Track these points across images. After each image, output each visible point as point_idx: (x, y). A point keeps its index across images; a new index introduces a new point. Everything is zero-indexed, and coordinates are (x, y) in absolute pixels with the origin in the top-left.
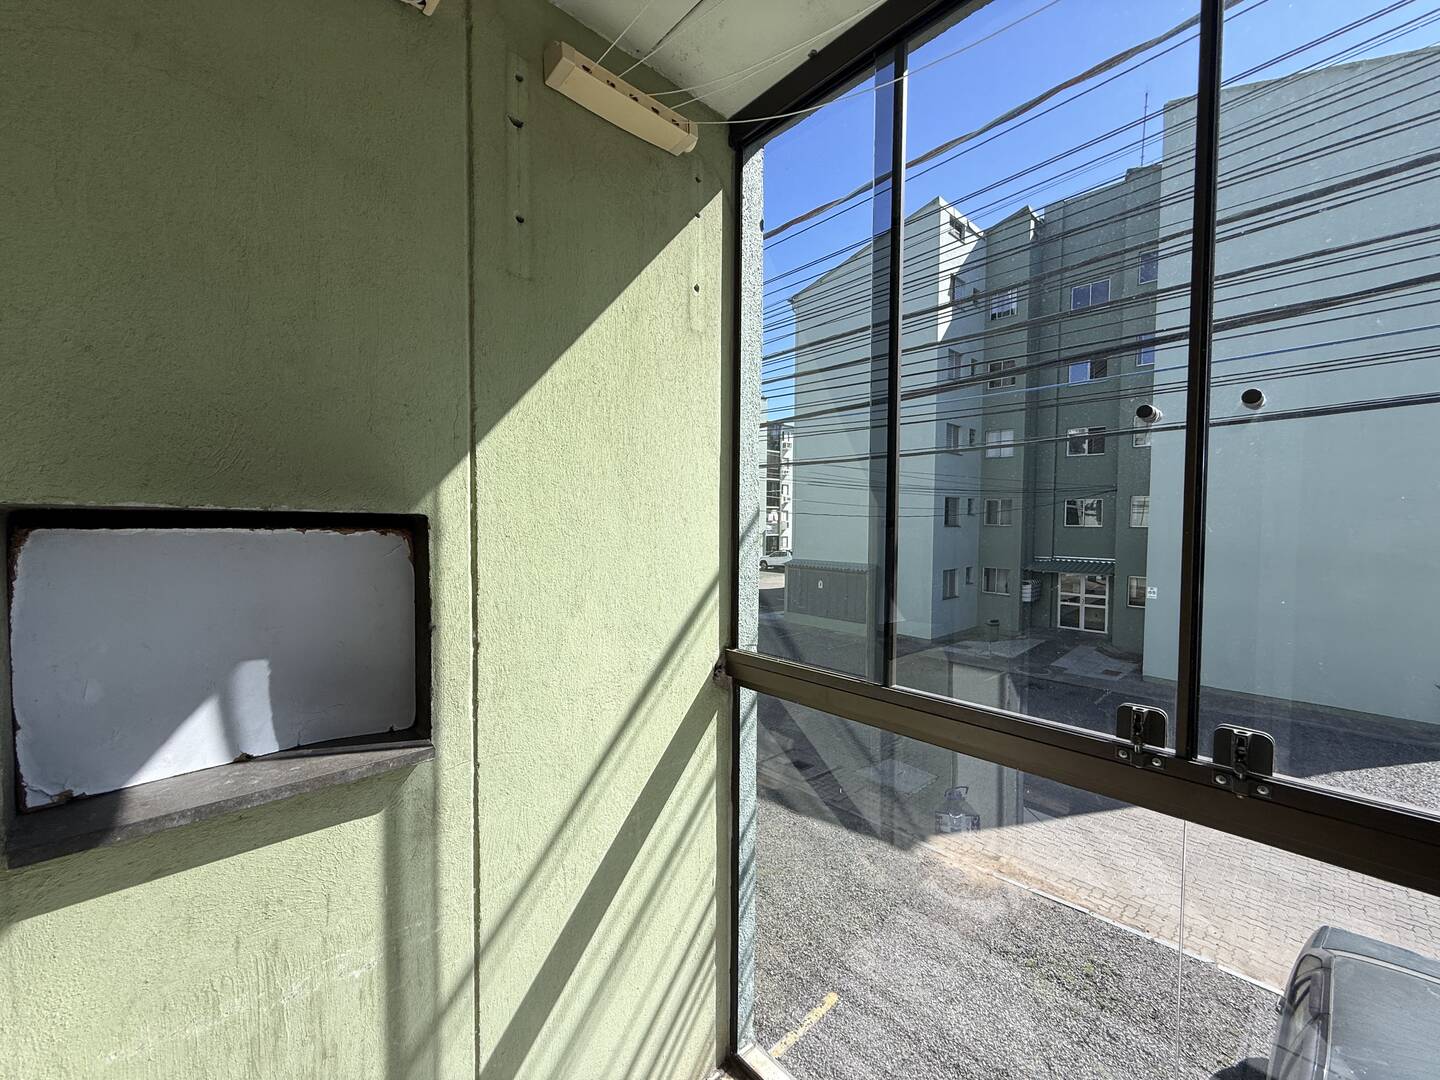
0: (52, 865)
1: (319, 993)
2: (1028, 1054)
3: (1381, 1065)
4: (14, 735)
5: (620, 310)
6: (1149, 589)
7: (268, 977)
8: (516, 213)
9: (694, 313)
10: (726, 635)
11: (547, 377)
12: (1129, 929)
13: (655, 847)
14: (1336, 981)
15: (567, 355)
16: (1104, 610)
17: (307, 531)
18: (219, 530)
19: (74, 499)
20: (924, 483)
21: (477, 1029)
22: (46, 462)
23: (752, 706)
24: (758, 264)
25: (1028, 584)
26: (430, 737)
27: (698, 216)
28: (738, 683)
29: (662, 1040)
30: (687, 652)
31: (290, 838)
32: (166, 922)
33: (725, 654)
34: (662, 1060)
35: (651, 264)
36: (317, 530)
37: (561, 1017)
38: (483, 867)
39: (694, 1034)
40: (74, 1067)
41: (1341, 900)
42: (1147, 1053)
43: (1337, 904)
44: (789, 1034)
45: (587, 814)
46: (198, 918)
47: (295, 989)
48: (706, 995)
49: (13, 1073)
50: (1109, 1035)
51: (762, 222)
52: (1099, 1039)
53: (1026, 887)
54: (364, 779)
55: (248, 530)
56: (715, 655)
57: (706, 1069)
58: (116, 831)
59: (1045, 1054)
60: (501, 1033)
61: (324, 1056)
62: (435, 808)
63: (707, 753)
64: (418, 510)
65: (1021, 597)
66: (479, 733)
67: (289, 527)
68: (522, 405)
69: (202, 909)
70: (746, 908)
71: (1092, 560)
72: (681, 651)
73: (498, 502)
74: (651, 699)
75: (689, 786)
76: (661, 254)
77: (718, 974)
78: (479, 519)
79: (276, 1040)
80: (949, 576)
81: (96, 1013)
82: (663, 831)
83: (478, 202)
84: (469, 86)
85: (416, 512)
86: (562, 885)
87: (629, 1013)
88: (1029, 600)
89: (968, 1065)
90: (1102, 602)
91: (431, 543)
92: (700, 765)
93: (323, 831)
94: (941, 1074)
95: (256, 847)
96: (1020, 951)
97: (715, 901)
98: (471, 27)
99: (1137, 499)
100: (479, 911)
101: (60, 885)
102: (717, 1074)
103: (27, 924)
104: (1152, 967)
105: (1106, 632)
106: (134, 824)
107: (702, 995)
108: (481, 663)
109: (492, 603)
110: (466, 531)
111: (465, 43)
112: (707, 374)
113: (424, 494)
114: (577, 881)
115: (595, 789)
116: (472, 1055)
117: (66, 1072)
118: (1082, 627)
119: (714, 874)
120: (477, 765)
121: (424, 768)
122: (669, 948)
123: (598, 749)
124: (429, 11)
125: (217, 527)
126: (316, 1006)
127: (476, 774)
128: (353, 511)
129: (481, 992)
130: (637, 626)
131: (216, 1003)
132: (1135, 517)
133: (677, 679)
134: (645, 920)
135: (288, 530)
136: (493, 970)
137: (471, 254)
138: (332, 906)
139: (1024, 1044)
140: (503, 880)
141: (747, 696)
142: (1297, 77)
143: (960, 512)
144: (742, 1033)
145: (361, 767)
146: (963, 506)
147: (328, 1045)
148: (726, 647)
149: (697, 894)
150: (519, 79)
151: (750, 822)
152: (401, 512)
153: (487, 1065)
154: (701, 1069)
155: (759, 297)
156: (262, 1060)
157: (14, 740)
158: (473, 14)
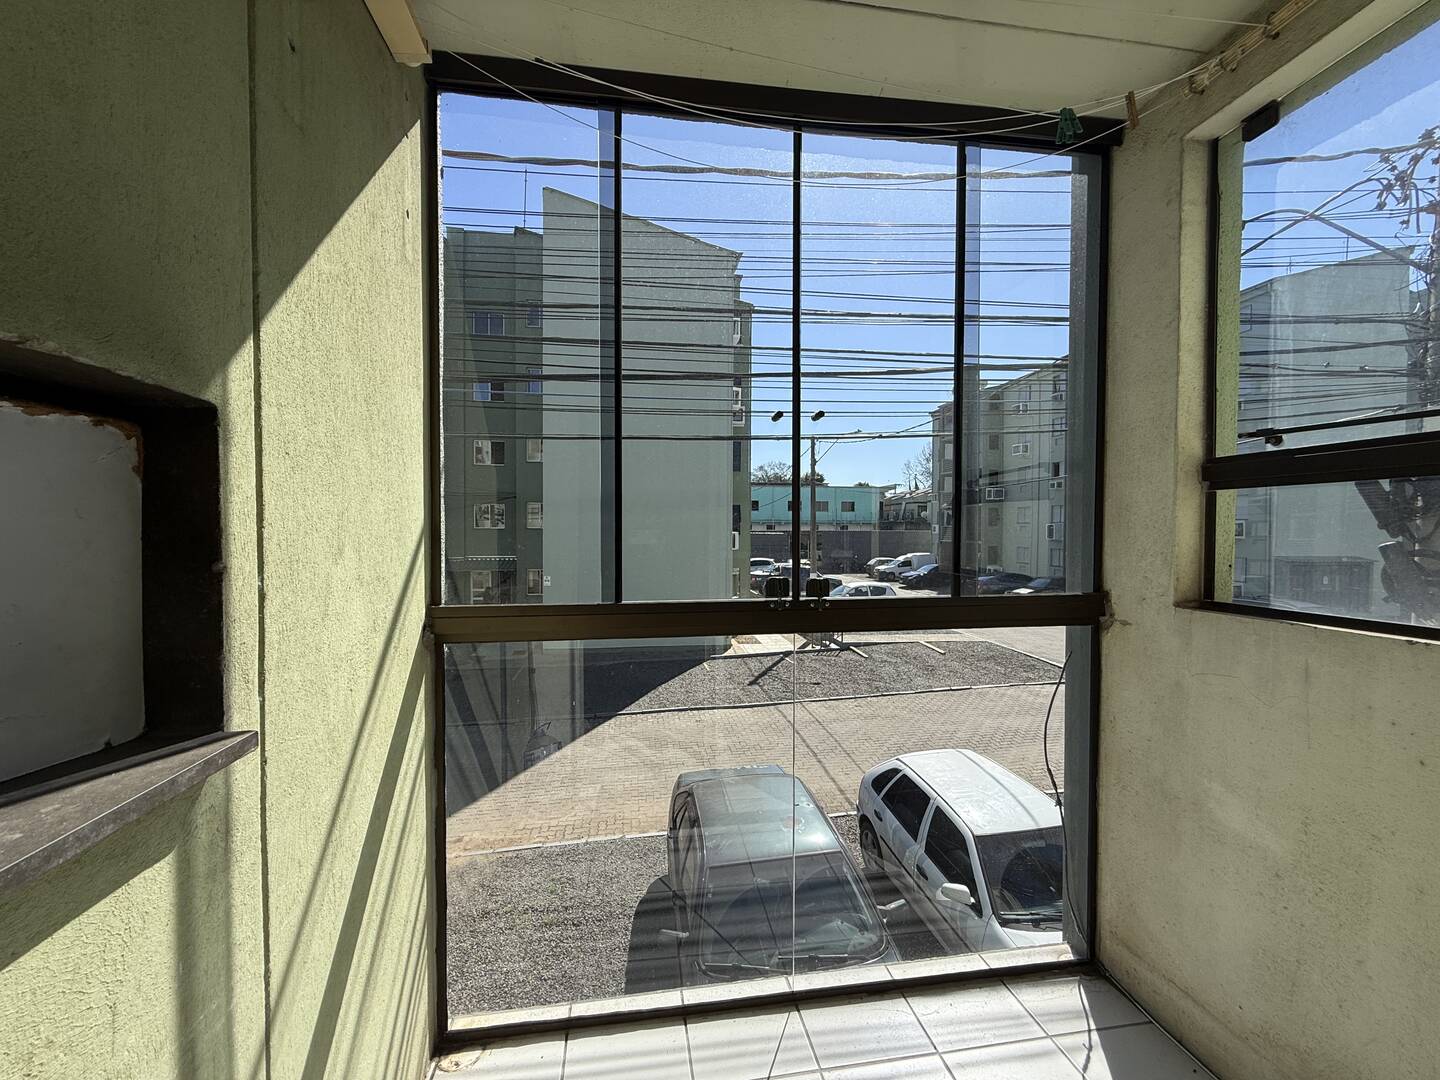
9: (407, 240)
10: (428, 592)
13: (392, 832)
27: (407, 136)
30: (408, 610)
33: (430, 611)
48: (422, 985)
53: (491, 851)
56: (423, 614)
62: (227, 832)
63: (420, 720)
66: (266, 716)
72: (404, 609)
74: (387, 665)
75: (410, 758)
77: (429, 958)
82: (397, 811)
91: (221, 447)
92: (416, 733)
97: (426, 880)
99: (531, 506)
100: (269, 962)
102: (434, 1064)
104: (590, 860)
107: (420, 987)
108: (267, 620)
109: (278, 541)
113: (213, 374)
114: (343, 890)
115: (353, 775)
119: (425, 851)
120: (264, 761)
122: (401, 943)
123: (356, 727)
127: (263, 774)
132: (531, 520)
133: (402, 640)
136: (281, 1037)
140: (288, 911)
148: (431, 604)
152: (194, 395)
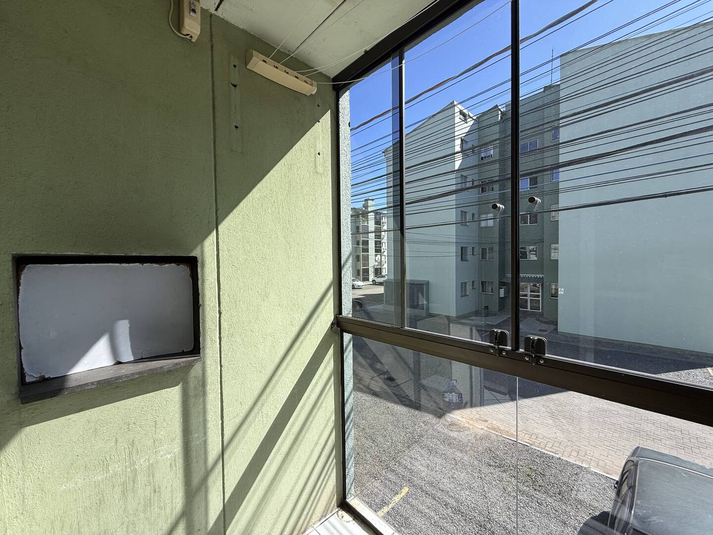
0: (38, 404)
1: (152, 464)
2: (500, 513)
3: (659, 508)
4: (21, 351)
5: (283, 165)
6: (559, 289)
7: (130, 456)
8: (235, 124)
9: (318, 165)
10: (337, 309)
11: (250, 195)
12: (549, 453)
13: (305, 404)
14: (640, 471)
15: (259, 185)
16: (539, 300)
17: (145, 264)
18: (106, 264)
19: (45, 251)
20: (451, 240)
21: (223, 483)
22: (34, 236)
23: (350, 342)
24: (348, 142)
25: (502, 288)
26: (199, 353)
27: (319, 122)
28: (343, 330)
29: (310, 493)
30: (318, 316)
31: (138, 396)
32: (86, 430)
33: (336, 318)
34: (310, 502)
35: (297, 144)
36: (149, 264)
37: (262, 480)
38: (225, 411)
39: (325, 490)
40: (48, 491)
41: (650, 436)
42: (556, 511)
43: (648, 438)
44: (384, 507)
45: (273, 388)
46: (100, 429)
47: (142, 462)
48: (331, 473)
49: (23, 491)
50: (538, 503)
51: (349, 123)
52: (533, 505)
53: (500, 435)
54: (171, 371)
55: (118, 264)
56: (331, 318)
57: (331, 507)
58: (65, 390)
59: (507, 513)
60: (235, 486)
61: (155, 491)
63: (328, 362)
64: (193, 254)
65: (499, 295)
66: (222, 352)
67: (136, 263)
68: (238, 208)
69: (101, 425)
70: (349, 434)
71: (533, 276)
72: (315, 316)
73: (229, 251)
74: (301, 338)
75: (320, 377)
76: (302, 139)
77: (336, 463)
78: (220, 258)
79: (134, 483)
80: (463, 286)
81: (57, 468)
82: (308, 397)
83: (217, 120)
84: (212, 71)
85: (192, 255)
86: (261, 420)
87: (294, 479)
88: (503, 296)
89: (470, 519)
90: (538, 296)
91: (199, 269)
92: (325, 368)
93: (153, 393)
94: (457, 524)
95: (124, 399)
96: (496, 464)
97: (334, 430)
98: (213, 45)
99: (553, 246)
100: (223, 431)
101: (41, 413)
102: (337, 510)
103: (28, 428)
104: (559, 470)
105: (541, 311)
106: (73, 387)
107: (329, 473)
108: (222, 321)
109: (227, 295)
110: (214, 263)
111: (210, 52)
112: (325, 192)
113: (195, 247)
114: (268, 419)
115: (276, 378)
116: (221, 495)
117: (45, 492)
118: (529, 309)
119: (333, 418)
120: (221, 366)
121: (197, 367)
122: (313, 451)
123: (277, 360)
124: (194, 40)
125: (105, 263)
126: (151, 470)
127: (221, 370)
128: (164, 255)
129: (225, 467)
130: (294, 305)
131: (108, 466)
132: (553, 254)
133: (313, 329)
134: (301, 438)
135: (135, 264)
136: (230, 457)
137: (214, 142)
138: (157, 426)
139: (497, 508)
140: (234, 418)
141: (347, 337)
142: (611, 44)
143: (468, 253)
144: (349, 491)
145: (169, 365)
146: (469, 250)
147: (157, 487)
148: (336, 315)
149: (325, 427)
150: (235, 66)
151: (350, 394)
152: (185, 255)
153: (228, 500)
154: (329, 507)
155: (349, 156)
156: (128, 492)
157: (21, 354)
158: (214, 40)
